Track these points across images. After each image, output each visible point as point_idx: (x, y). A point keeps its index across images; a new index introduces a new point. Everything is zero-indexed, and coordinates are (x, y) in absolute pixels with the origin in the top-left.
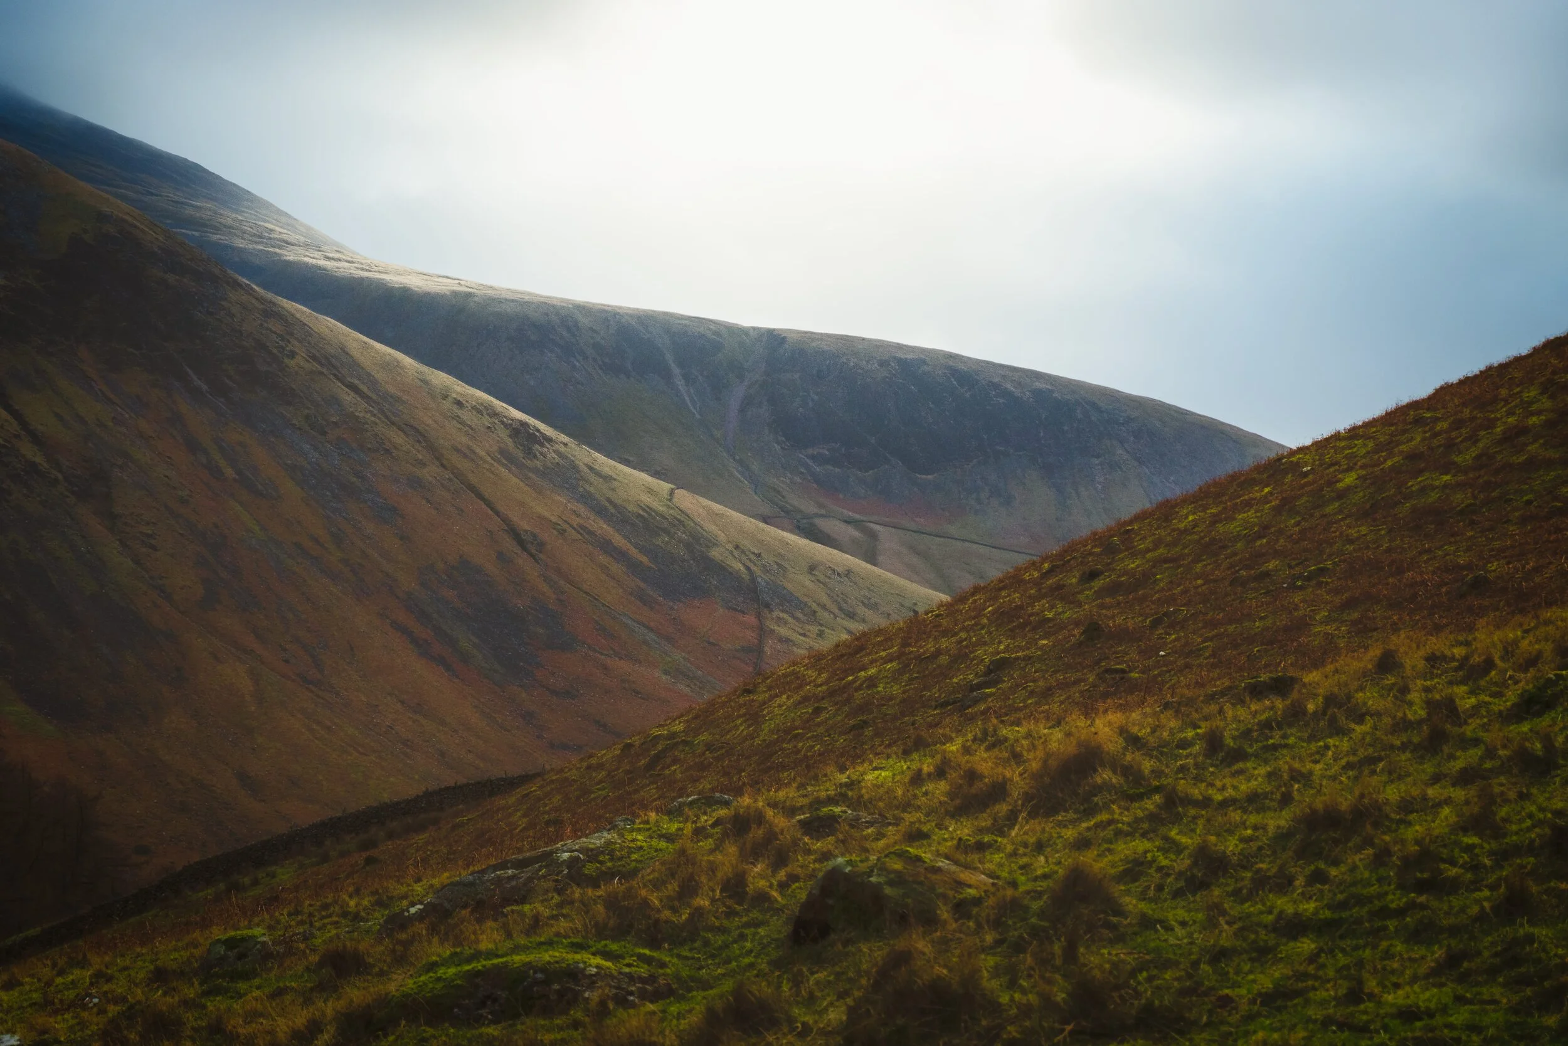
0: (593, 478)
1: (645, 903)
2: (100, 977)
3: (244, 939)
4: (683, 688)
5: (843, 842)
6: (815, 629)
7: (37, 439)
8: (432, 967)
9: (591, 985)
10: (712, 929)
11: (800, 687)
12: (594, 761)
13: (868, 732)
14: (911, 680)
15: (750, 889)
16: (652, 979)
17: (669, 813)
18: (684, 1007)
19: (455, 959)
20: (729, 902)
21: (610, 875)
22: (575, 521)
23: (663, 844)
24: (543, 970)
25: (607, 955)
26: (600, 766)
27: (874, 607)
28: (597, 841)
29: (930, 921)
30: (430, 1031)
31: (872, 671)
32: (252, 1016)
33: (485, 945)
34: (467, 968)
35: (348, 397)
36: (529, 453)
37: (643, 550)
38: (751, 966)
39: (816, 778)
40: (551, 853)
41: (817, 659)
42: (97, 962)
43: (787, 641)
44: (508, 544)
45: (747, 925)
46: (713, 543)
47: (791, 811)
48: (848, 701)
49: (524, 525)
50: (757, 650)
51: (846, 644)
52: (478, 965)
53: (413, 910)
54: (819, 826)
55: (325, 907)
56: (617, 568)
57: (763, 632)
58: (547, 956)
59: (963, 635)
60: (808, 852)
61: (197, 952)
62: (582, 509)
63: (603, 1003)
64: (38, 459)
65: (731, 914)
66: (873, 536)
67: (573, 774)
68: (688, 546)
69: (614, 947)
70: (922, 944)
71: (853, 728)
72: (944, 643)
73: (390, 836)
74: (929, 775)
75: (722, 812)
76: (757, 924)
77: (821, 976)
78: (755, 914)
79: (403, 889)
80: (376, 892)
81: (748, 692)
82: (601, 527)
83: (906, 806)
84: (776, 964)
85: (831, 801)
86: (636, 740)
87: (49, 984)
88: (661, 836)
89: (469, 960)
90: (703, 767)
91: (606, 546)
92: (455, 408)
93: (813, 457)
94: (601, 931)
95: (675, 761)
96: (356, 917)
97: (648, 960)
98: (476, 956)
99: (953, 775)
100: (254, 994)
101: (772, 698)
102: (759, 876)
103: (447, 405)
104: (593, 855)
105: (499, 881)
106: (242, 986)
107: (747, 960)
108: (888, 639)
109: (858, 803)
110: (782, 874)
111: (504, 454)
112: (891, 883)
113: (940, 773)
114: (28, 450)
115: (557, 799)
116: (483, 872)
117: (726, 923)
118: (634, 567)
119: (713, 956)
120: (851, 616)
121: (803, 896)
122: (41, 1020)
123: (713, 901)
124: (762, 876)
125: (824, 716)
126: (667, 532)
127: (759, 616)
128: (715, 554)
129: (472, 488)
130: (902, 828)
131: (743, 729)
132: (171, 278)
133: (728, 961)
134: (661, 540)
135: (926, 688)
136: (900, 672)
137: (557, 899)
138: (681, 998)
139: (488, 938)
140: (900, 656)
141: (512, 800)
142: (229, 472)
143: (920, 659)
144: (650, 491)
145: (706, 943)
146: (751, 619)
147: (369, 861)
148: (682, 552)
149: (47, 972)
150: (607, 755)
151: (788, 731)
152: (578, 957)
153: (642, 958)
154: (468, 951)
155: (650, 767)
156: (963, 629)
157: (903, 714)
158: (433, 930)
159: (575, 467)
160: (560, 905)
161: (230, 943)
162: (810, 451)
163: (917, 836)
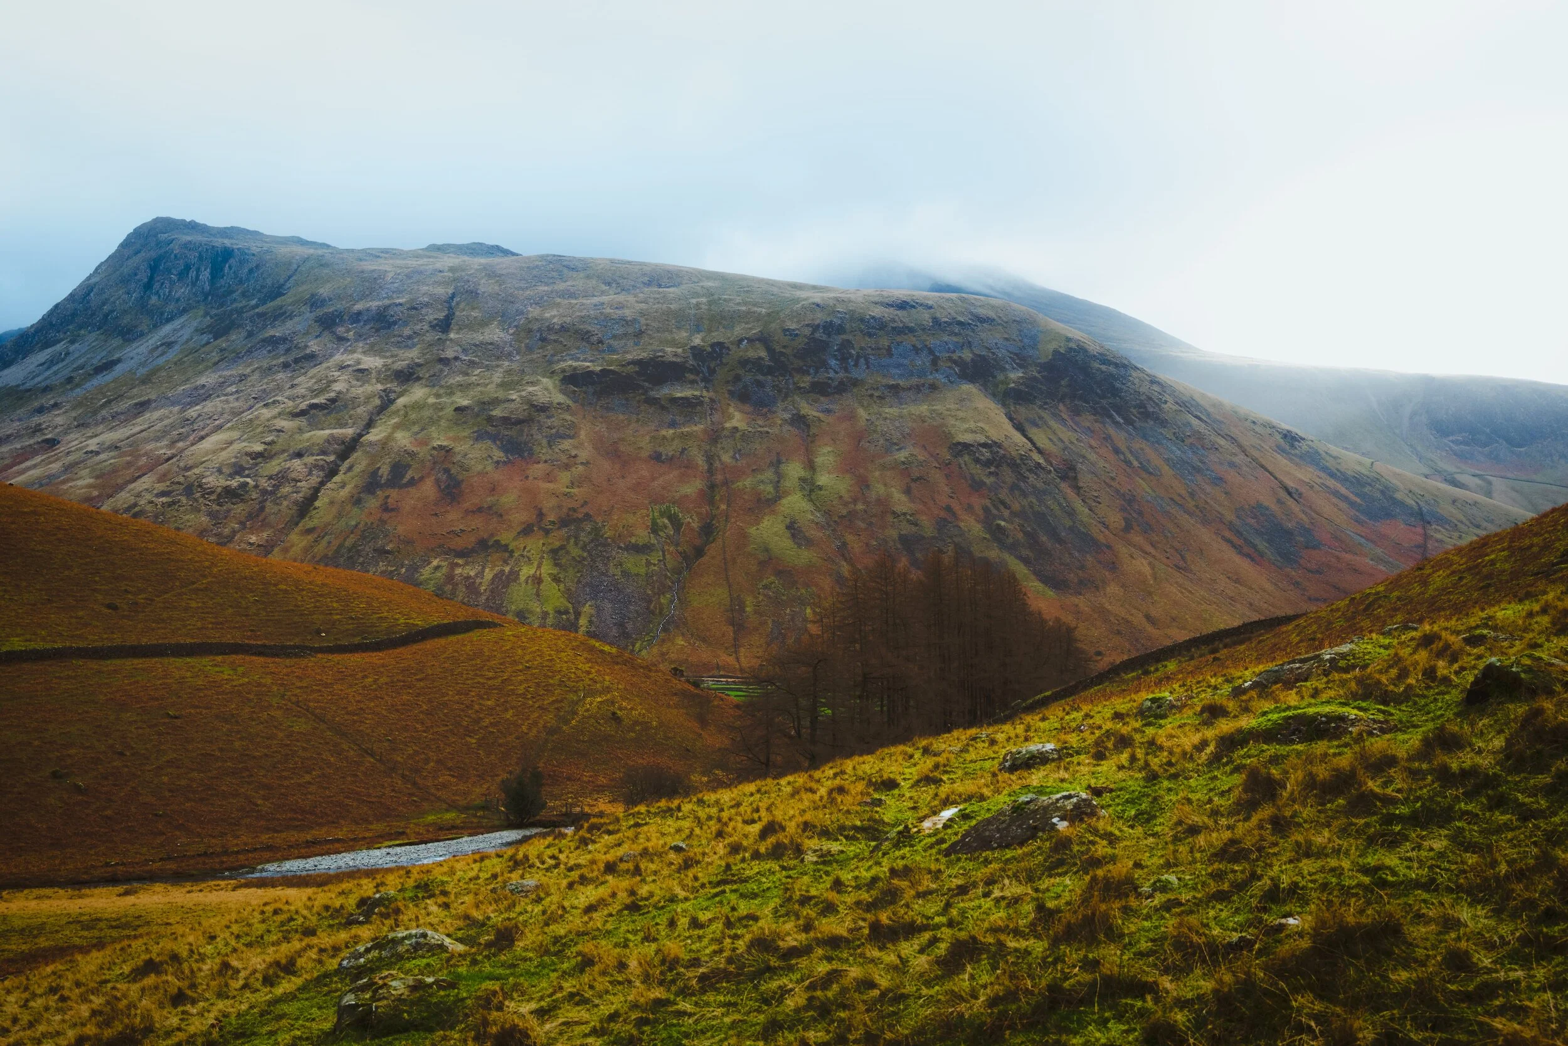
0: (1328, 458)
1: (1379, 682)
2: (1087, 716)
3: (1160, 699)
4: (1381, 567)
5: (1490, 649)
6: (1456, 534)
7: (1040, 451)
8: (1264, 714)
9: (1353, 725)
10: (1418, 696)
11: (1451, 565)
12: (1334, 607)
13: (1492, 590)
14: (1516, 561)
15: (1439, 674)
16: (1387, 722)
17: (1383, 634)
18: (1406, 736)
19: (1277, 710)
20: (1427, 681)
21: (1354, 667)
22: (1319, 481)
23: (1382, 650)
24: (1325, 716)
25: (1360, 709)
26: (1338, 610)
27: (1492, 522)
28: (1345, 648)
29: (1550, 693)
30: (1265, 747)
31: (1493, 556)
32: (1171, 737)
33: (1293, 703)
34: (1283, 714)
35: (1195, 422)
36: (1292, 446)
37: (1357, 495)
38: (1442, 715)
39: (1467, 615)
40: (1319, 656)
41: (1459, 551)
42: (1086, 708)
43: (1441, 541)
44: (1283, 494)
45: (1438, 694)
46: (1397, 490)
47: (1458, 633)
48: (1478, 573)
49: (1290, 484)
50: (1423, 547)
51: (1476, 542)
52: (1290, 713)
53: (1246, 685)
54: (1474, 640)
55: (1198, 682)
56: (1344, 505)
57: (1426, 537)
58: (1327, 709)
59: (1547, 535)
60: (1470, 655)
61: (1135, 704)
62: (1323, 475)
63: (1360, 734)
64: (1041, 461)
65: (1428, 687)
66: (1490, 483)
67: (1323, 614)
68: (1382, 492)
69: (1364, 704)
70: (1548, 705)
71: (1481, 588)
72: (1535, 540)
73: (1225, 646)
74: (1537, 612)
75: (1414, 634)
76: (1443, 693)
77: (1486, 721)
78: (1443, 688)
79: (1240, 674)
80: (1224, 675)
81: (1421, 569)
82: (1332, 483)
83: (1526, 630)
84: (1457, 715)
85: (1477, 627)
86: (1358, 596)
87: (1062, 719)
88: (1380, 646)
89: (1284, 711)
90: (1395, 610)
91: (1336, 493)
92: (1252, 425)
93: (1452, 441)
94: (1355, 696)
95: (1380, 607)
96: (1216, 688)
97: (1383, 712)
98: (1289, 708)
99: (1552, 612)
100: (1170, 724)
101: (1434, 572)
102: (1442, 667)
103: (1248, 424)
104: (1343, 656)
105: (1291, 670)
106: (1162, 722)
107: (1439, 713)
108: (1501, 539)
109: (1495, 628)
110: (1456, 666)
111: (1280, 449)
112: (1525, 672)
113: (1544, 611)
114: (1037, 457)
115: (1314, 627)
116: (1282, 665)
117: (1425, 692)
118: (1352, 504)
119: (1419, 710)
120: (1478, 527)
121: (1471, 679)
122: (1063, 737)
123: (1417, 681)
124: (1444, 668)
125: (1465, 581)
126: (1370, 485)
127: (1424, 528)
128: (1398, 496)
129: (1262, 466)
130: (1526, 641)
131: (1417, 589)
132: (1103, 367)
133: (1428, 713)
134: (1367, 489)
135: (1525, 565)
136: (1510, 556)
137: (1325, 680)
138: (1405, 732)
139: (1292, 698)
140: (1509, 548)
141: (1290, 628)
142: (1136, 464)
143: (1521, 549)
144: (1360, 463)
145: (1415, 703)
146: (1419, 530)
147: (1215, 659)
148: (1378, 495)
149: (1061, 714)
150: (1342, 604)
151: (1444, 589)
152: (1344, 709)
153: (1379, 710)
154: (1284, 706)
155: (1365, 610)
156: (1547, 532)
157: (1512, 580)
158: (1260, 696)
159: (1317, 452)
160: (1327, 683)
161: (1153, 700)
162: (1451, 438)
163: (1535, 646)
